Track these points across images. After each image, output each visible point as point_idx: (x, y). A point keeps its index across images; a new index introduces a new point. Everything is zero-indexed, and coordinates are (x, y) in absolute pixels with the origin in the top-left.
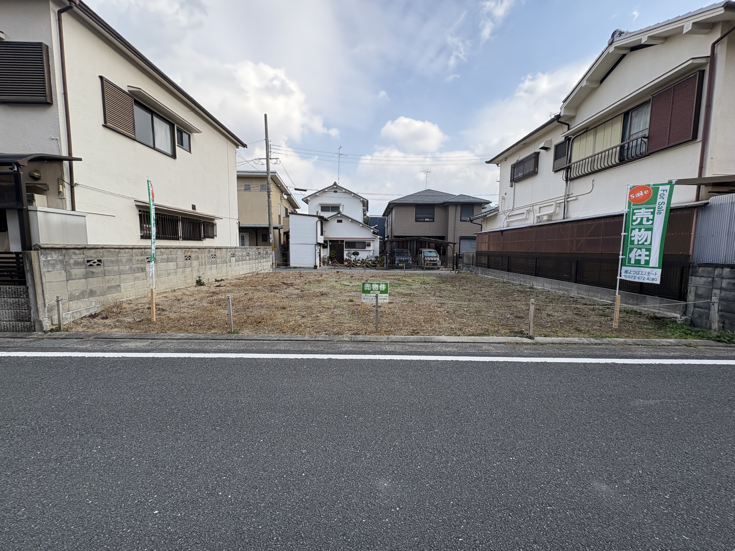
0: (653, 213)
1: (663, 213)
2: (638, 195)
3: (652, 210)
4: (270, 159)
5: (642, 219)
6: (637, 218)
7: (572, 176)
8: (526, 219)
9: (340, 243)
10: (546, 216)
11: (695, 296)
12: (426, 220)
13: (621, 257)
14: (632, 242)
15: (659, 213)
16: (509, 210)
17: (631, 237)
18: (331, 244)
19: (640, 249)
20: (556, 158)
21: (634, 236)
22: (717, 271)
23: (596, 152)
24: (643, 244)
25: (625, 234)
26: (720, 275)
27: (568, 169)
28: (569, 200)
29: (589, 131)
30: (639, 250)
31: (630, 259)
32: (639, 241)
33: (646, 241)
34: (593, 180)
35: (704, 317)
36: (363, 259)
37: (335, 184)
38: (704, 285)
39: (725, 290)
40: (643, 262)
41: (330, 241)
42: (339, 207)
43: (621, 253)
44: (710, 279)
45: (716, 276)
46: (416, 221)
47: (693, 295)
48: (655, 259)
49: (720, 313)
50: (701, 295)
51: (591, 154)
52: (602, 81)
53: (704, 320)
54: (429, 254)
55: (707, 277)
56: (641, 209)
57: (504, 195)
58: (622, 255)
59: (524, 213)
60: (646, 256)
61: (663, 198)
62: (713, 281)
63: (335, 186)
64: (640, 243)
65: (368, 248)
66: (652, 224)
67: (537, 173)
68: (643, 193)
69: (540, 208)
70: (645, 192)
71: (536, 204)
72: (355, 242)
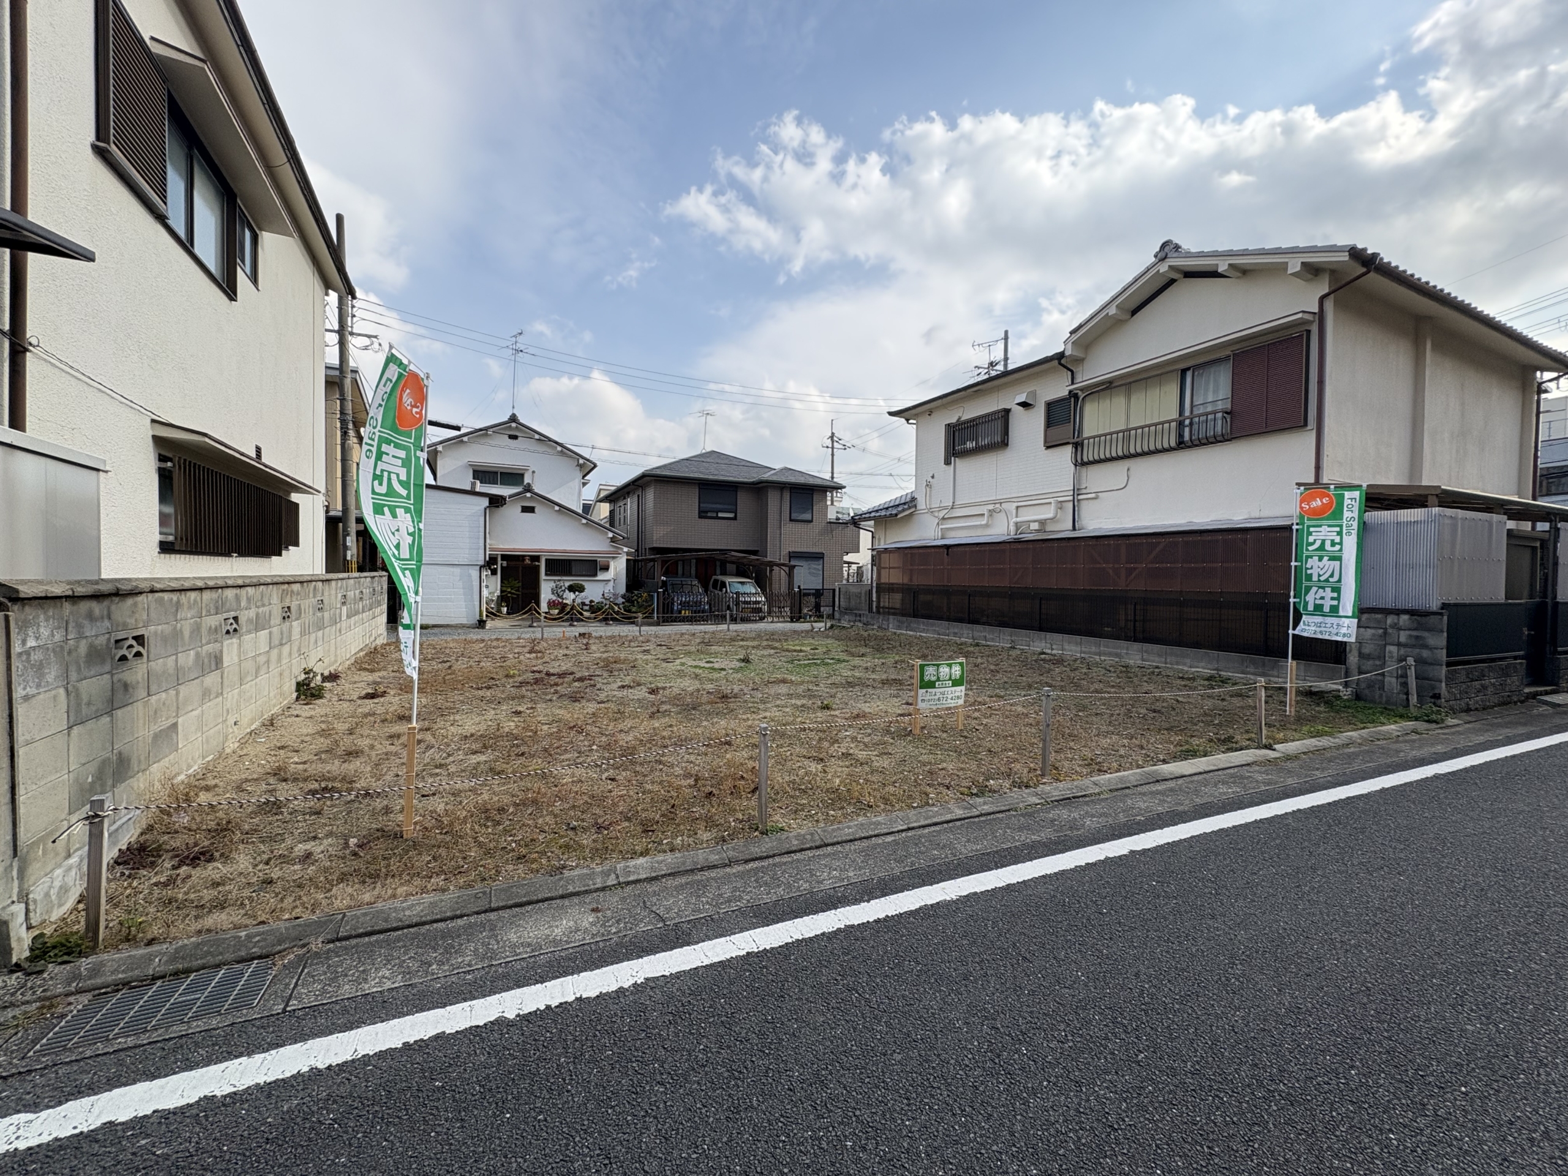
0: (1340, 533)
1: (1354, 533)
2: (1314, 504)
3: (1338, 529)
4: (352, 334)
5: (1323, 542)
6: (1315, 540)
7: (1085, 459)
8: (987, 526)
9: (528, 561)
10: (1037, 524)
11: (1359, 656)
12: (720, 515)
13: (1292, 600)
14: (1309, 577)
15: (1349, 534)
16: (945, 508)
17: (1307, 569)
18: (505, 563)
19: (1323, 588)
20: (1049, 423)
21: (1312, 568)
22: (1390, 620)
23: (1131, 426)
24: (1327, 580)
25: (1296, 564)
26: (1396, 624)
27: (1078, 446)
28: (1080, 497)
29: (1115, 387)
30: (1321, 590)
31: (1306, 603)
32: (1319, 576)
33: (1332, 576)
34: (1128, 470)
35: (1377, 686)
36: (591, 601)
37: (513, 419)
38: (1371, 639)
39: (1405, 645)
40: (1327, 609)
41: (504, 557)
42: (522, 475)
43: (1292, 593)
44: (1381, 631)
45: (1390, 626)
46: (700, 517)
47: (1356, 654)
48: (1348, 604)
49: (1399, 680)
50: (1369, 655)
51: (1123, 428)
52: (1134, 312)
53: (1378, 692)
54: (742, 589)
55: (1373, 628)
56: (1320, 526)
57: (930, 479)
58: (1295, 597)
59: (983, 515)
60: (1332, 599)
61: (1352, 511)
62: (1385, 633)
63: (514, 425)
64: (1322, 578)
65: (601, 576)
66: (1341, 550)
67: (1007, 445)
68: (1322, 502)
69: (1017, 507)
70: (1324, 501)
71: (1009, 500)
72: (569, 560)
